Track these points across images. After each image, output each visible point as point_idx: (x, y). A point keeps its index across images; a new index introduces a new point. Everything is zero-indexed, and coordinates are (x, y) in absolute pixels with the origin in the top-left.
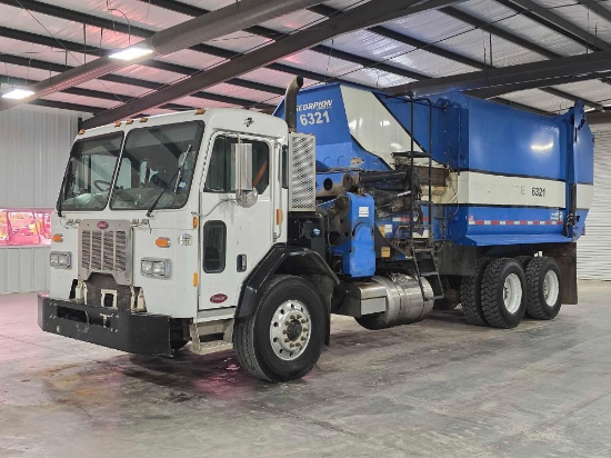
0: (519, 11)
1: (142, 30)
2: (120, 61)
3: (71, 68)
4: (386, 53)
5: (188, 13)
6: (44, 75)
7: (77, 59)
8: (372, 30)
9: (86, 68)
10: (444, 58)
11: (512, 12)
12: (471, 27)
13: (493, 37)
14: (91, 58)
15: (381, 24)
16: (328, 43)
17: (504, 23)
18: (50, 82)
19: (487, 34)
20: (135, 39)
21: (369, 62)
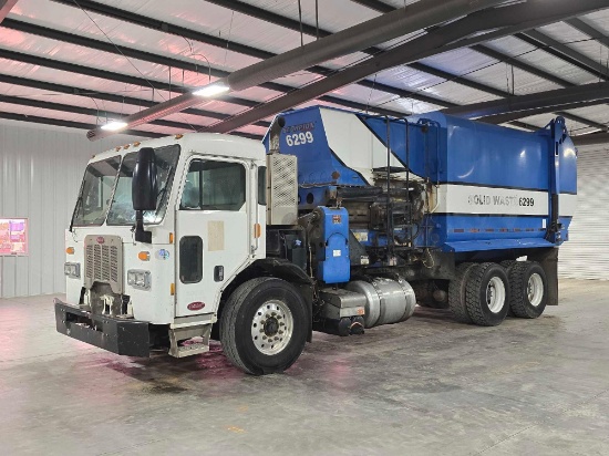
0: (539, 46)
1: (220, 71)
2: (200, 97)
3: (158, 103)
4: (419, 85)
5: (259, 57)
6: (136, 109)
7: (162, 96)
8: (411, 66)
9: (171, 103)
10: (469, 88)
11: (533, 47)
12: (496, 61)
13: (515, 69)
14: (175, 95)
15: (420, 60)
16: (371, 78)
17: (524, 57)
18: (140, 115)
19: (510, 66)
20: (214, 78)
21: (404, 93)
